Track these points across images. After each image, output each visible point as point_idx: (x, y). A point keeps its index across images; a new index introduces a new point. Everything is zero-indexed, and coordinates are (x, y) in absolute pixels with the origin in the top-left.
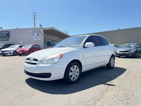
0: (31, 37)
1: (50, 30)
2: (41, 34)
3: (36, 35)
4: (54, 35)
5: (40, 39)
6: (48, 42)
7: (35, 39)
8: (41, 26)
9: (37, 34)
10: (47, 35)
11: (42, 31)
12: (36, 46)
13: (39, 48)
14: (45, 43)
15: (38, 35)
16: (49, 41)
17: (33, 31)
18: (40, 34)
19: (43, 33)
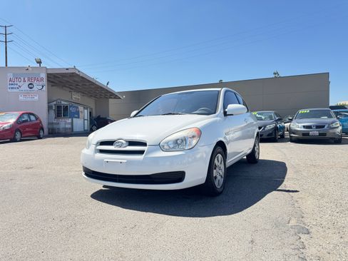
0: (9, 90)
1: (63, 75)
2: (41, 83)
3: (25, 87)
4: (71, 88)
5: (36, 98)
6: (59, 107)
7: (21, 98)
8: (40, 62)
9: (27, 83)
10: (54, 87)
11: (44, 76)
12: (30, 118)
13: (38, 121)
14: (50, 108)
15: (31, 86)
16: (63, 103)
17: (14, 74)
18: (35, 83)
19: (45, 82)
